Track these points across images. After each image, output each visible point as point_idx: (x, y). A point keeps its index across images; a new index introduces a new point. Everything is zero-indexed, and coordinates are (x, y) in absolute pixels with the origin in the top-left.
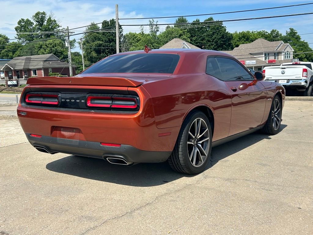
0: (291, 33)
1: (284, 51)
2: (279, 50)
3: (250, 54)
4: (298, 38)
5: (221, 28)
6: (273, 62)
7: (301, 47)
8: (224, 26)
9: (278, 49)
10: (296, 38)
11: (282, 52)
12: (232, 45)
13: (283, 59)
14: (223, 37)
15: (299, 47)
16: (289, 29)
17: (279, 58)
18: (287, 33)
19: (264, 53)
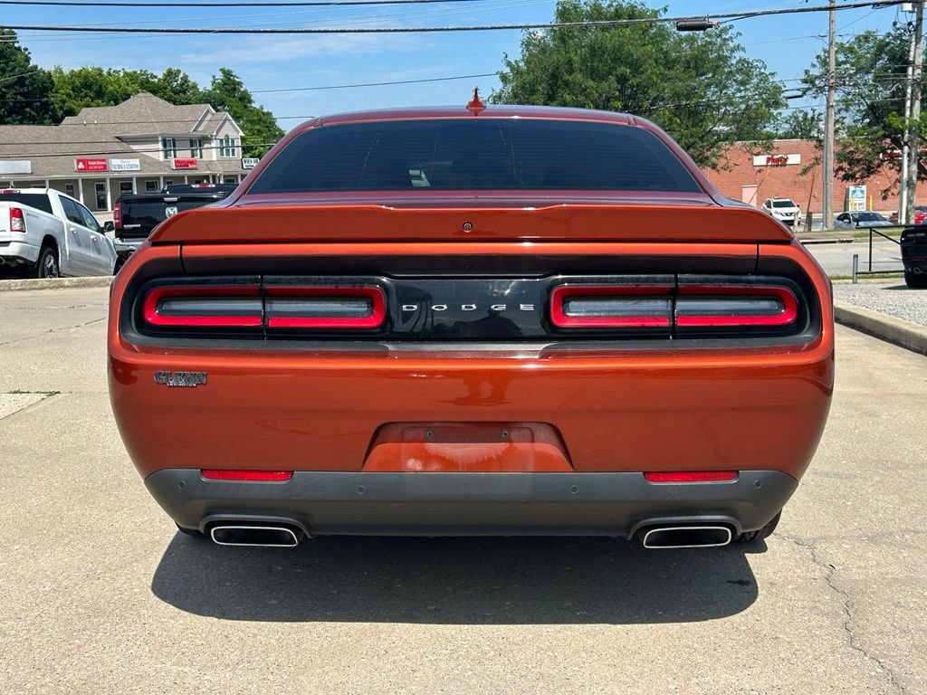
0: (225, 84)
1: (217, 133)
2: (203, 131)
3: (118, 138)
4: (245, 99)
5: (12, 54)
6: (190, 166)
7: (258, 127)
8: (23, 47)
9: (200, 129)
10: (240, 99)
11: (212, 136)
12: (52, 107)
13: (215, 158)
14: (21, 81)
15: (249, 126)
16: (221, 70)
17: (204, 155)
18: (214, 83)
19: (160, 139)
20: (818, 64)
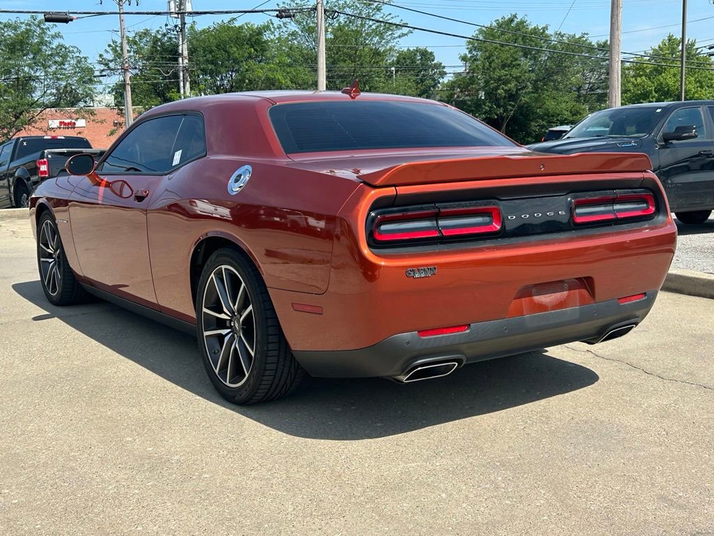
20: (110, 51)
